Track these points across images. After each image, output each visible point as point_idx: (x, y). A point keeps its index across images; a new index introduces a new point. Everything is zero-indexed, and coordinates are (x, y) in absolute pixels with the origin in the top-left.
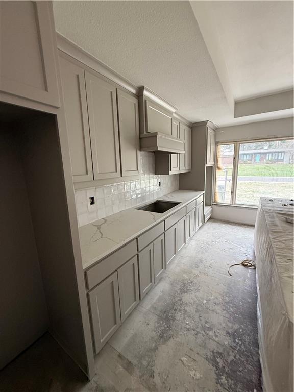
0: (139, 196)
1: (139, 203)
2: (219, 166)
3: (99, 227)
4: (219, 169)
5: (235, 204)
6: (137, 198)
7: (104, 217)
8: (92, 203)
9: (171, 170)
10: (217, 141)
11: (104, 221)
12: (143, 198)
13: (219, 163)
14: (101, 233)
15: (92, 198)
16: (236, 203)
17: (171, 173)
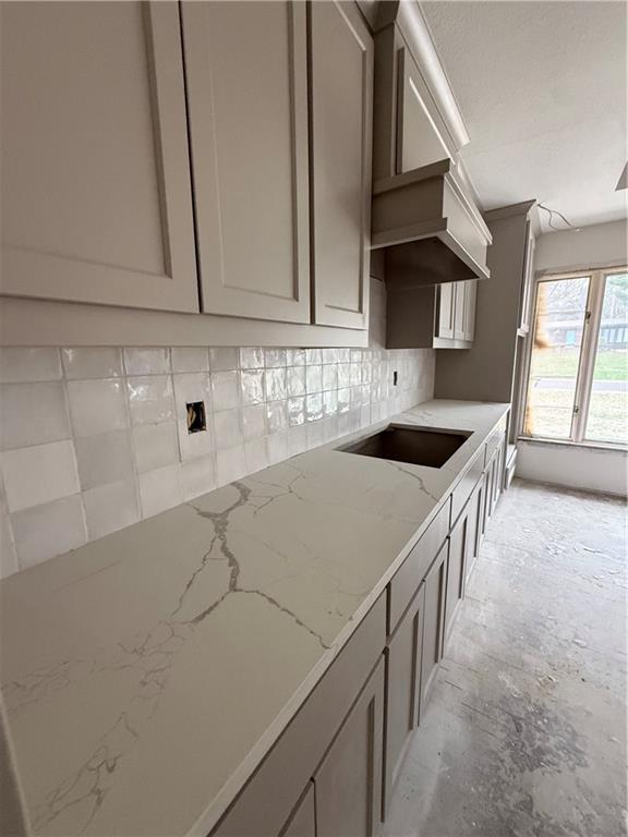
0: (345, 410)
1: (343, 430)
2: (538, 337)
3: (220, 522)
4: (540, 345)
5: (583, 440)
6: (338, 414)
7: (238, 477)
8: (197, 425)
9: (437, 335)
10: (539, 269)
11: (237, 495)
12: (354, 418)
13: (539, 332)
14: (233, 562)
15: (197, 409)
16: (587, 437)
17: (437, 344)
